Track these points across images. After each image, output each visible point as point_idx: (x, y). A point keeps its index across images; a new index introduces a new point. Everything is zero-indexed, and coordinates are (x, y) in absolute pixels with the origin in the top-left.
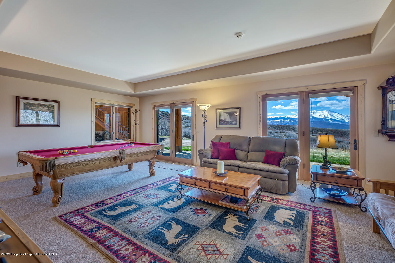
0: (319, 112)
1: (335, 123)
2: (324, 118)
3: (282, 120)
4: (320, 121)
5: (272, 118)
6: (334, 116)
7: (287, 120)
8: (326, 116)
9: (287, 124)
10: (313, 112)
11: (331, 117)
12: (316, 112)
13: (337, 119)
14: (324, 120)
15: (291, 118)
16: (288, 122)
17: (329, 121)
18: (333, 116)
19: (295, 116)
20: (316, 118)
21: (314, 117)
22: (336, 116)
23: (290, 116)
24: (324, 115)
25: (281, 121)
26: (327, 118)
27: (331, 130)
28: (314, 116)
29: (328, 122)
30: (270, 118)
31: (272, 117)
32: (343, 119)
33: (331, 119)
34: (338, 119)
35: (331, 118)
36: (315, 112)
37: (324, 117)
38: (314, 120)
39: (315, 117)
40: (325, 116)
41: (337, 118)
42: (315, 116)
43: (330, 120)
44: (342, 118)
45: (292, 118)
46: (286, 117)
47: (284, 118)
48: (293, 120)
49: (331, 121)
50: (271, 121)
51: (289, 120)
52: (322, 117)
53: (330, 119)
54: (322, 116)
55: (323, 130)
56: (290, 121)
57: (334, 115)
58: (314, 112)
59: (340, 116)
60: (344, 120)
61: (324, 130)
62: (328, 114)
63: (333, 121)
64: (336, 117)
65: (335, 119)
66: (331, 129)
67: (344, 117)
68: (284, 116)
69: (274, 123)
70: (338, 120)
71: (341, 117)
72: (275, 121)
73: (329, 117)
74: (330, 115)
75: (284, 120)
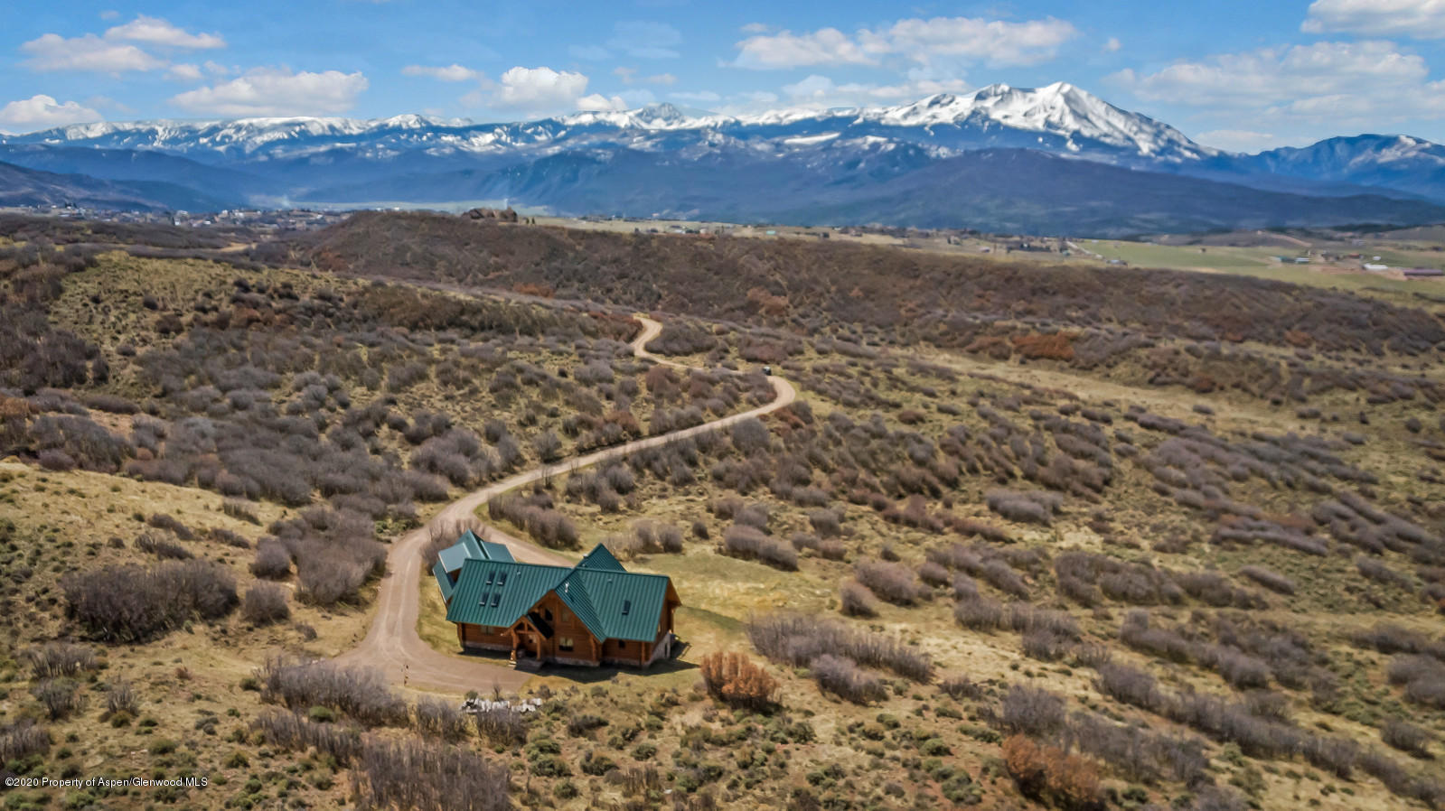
0: (1024, 98)
1: (1091, 161)
2: (1044, 130)
3: (833, 141)
4: (1025, 149)
5: (786, 121)
6: (1093, 119)
7: (859, 141)
8: (1055, 119)
9: (862, 165)
10: (996, 95)
11: (1077, 128)
12: (1009, 93)
13: (1103, 139)
14: (1044, 142)
15: (883, 122)
16: (865, 153)
17: (1068, 151)
18: (1086, 118)
19: (905, 116)
20: (1007, 127)
21: (1000, 124)
22: (1099, 117)
23: (879, 111)
24: (1045, 115)
25: (828, 146)
26: (1059, 132)
28: (997, 115)
29: (1061, 152)
30: (772, 121)
32: (1132, 135)
33: (1077, 136)
34: (1106, 135)
35: (1078, 132)
36: (1003, 93)
37: (1048, 124)
39: (1004, 122)
40: (1051, 119)
41: (1105, 129)
42: (1006, 117)
43: (1071, 146)
44: (1126, 131)
45: (887, 127)
46: (859, 121)
47: (847, 126)
48: (890, 141)
49: (1074, 148)
50: (778, 145)
51: (871, 139)
52: (1040, 126)
53: (1072, 137)
54: (1036, 117)
56: (875, 146)
57: (1090, 116)
58: (999, 91)
59: (1119, 122)
60: (1133, 142)
62: (1067, 110)
63: (1082, 150)
64: (1101, 124)
65: (1096, 134)
67: (1135, 129)
68: (847, 113)
69: (792, 155)
70: (1108, 140)
71: (1121, 126)
72: (799, 146)
73: (1071, 123)
74: (1074, 112)
75: (846, 136)
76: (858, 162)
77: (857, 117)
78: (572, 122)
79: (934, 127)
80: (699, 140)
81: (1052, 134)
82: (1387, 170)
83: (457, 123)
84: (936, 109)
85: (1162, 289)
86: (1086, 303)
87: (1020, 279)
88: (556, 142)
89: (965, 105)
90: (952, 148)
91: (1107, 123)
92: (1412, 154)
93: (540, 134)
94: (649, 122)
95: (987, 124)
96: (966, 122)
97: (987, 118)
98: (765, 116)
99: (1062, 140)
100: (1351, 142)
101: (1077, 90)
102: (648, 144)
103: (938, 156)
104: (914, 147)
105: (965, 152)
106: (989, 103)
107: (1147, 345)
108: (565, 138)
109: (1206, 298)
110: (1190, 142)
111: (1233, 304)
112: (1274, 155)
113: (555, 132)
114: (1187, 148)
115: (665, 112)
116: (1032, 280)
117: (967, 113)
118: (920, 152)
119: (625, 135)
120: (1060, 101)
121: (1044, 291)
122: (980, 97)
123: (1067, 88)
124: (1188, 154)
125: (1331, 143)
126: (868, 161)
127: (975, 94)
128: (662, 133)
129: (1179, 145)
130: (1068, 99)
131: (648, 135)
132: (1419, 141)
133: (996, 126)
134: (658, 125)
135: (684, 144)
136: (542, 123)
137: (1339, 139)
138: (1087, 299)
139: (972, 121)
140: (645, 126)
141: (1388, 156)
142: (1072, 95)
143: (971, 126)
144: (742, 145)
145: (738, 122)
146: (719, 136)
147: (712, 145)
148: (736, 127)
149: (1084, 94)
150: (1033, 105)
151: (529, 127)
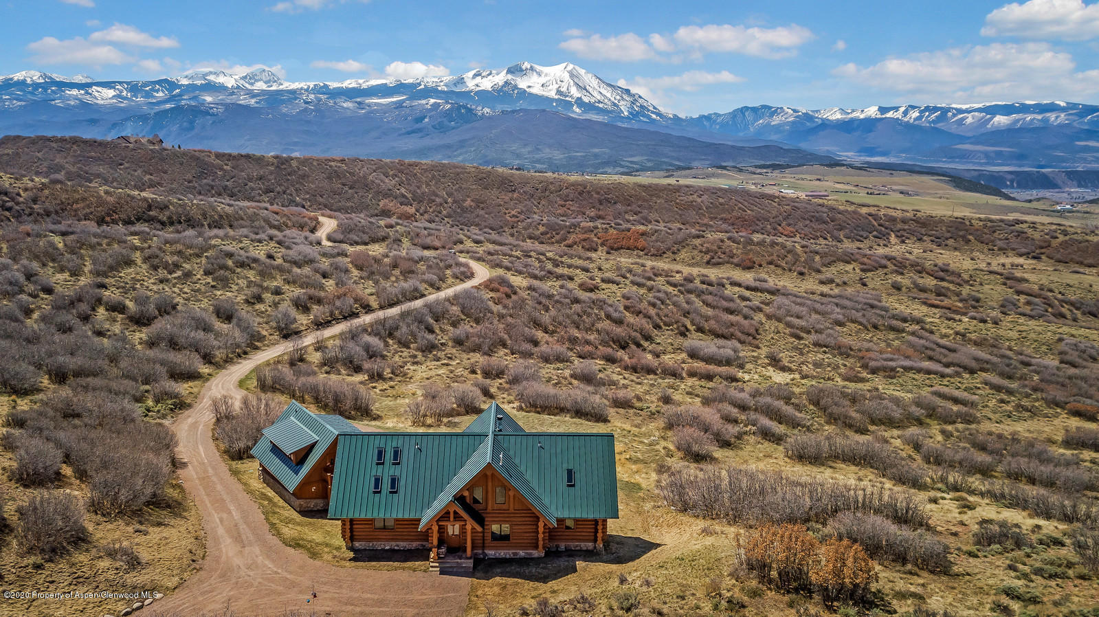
0: (542, 72)
1: (590, 121)
2: (557, 97)
3: (403, 101)
4: (544, 111)
5: (364, 86)
6: (590, 90)
7: (424, 102)
8: (564, 89)
9: (426, 120)
10: (521, 70)
11: (579, 96)
12: (531, 69)
13: (597, 104)
14: (557, 106)
15: (439, 88)
16: (428, 110)
17: (573, 112)
18: (586, 90)
19: (456, 85)
20: (530, 94)
22: (594, 89)
23: (436, 80)
24: (557, 86)
25: (399, 105)
26: (567, 99)
28: (523, 85)
29: (569, 113)
30: (354, 85)
31: (359, 81)
32: (616, 102)
33: (579, 102)
34: (599, 102)
35: (579, 99)
36: (526, 69)
37: (559, 92)
38: (523, 106)
39: (527, 90)
40: (561, 89)
41: (599, 97)
42: (529, 87)
43: (575, 108)
44: (613, 99)
45: (443, 92)
46: (422, 87)
47: (412, 91)
48: (447, 102)
49: (578, 110)
50: (359, 103)
51: (432, 101)
52: (552, 94)
53: (576, 103)
54: (551, 87)
56: (436, 106)
57: (588, 87)
58: (523, 67)
59: (608, 93)
60: (617, 106)
62: (572, 82)
63: (583, 113)
64: (595, 94)
65: (592, 101)
67: (618, 97)
68: (411, 81)
69: (372, 112)
70: (601, 105)
71: (609, 95)
72: (376, 104)
73: (575, 92)
74: (577, 84)
75: (412, 98)
76: (425, 117)
77: (419, 85)
78: (185, 82)
79: (477, 93)
80: (296, 98)
81: (564, 101)
82: (777, 129)
83: (79, 79)
84: (478, 79)
85: (691, 198)
86: (639, 209)
87: (589, 192)
88: (172, 96)
89: (500, 78)
90: (492, 108)
91: (599, 93)
92: (791, 119)
93: (157, 91)
94: (252, 84)
95: (516, 92)
96: (501, 90)
97: (516, 87)
98: (349, 81)
99: (569, 104)
100: (754, 110)
101: (577, 68)
102: (253, 101)
103: (483, 114)
104: (465, 107)
105: (502, 112)
106: (517, 76)
107: (698, 237)
108: (179, 94)
109: (721, 204)
110: (655, 108)
111: (740, 208)
112: (708, 118)
113: (171, 91)
114: (653, 112)
115: (265, 77)
116: (598, 193)
117: (501, 84)
118: (470, 110)
119: (232, 93)
120: (566, 76)
121: (608, 200)
122: (510, 72)
123: (571, 67)
124: (654, 116)
125: (743, 110)
126: (430, 117)
127: (506, 69)
128: (263, 92)
129: (648, 110)
130: (572, 75)
131: (252, 94)
132: (795, 111)
133: (523, 93)
134: (260, 86)
135: (283, 102)
136: (159, 82)
137: (747, 108)
138: (639, 206)
139: (506, 89)
140: (249, 87)
141: (776, 120)
142: (575, 73)
143: (505, 93)
144: (331, 103)
145: (326, 86)
146: (312, 96)
147: (306, 103)
148: (325, 90)
149: (582, 72)
150: (548, 78)
151: (145, 84)
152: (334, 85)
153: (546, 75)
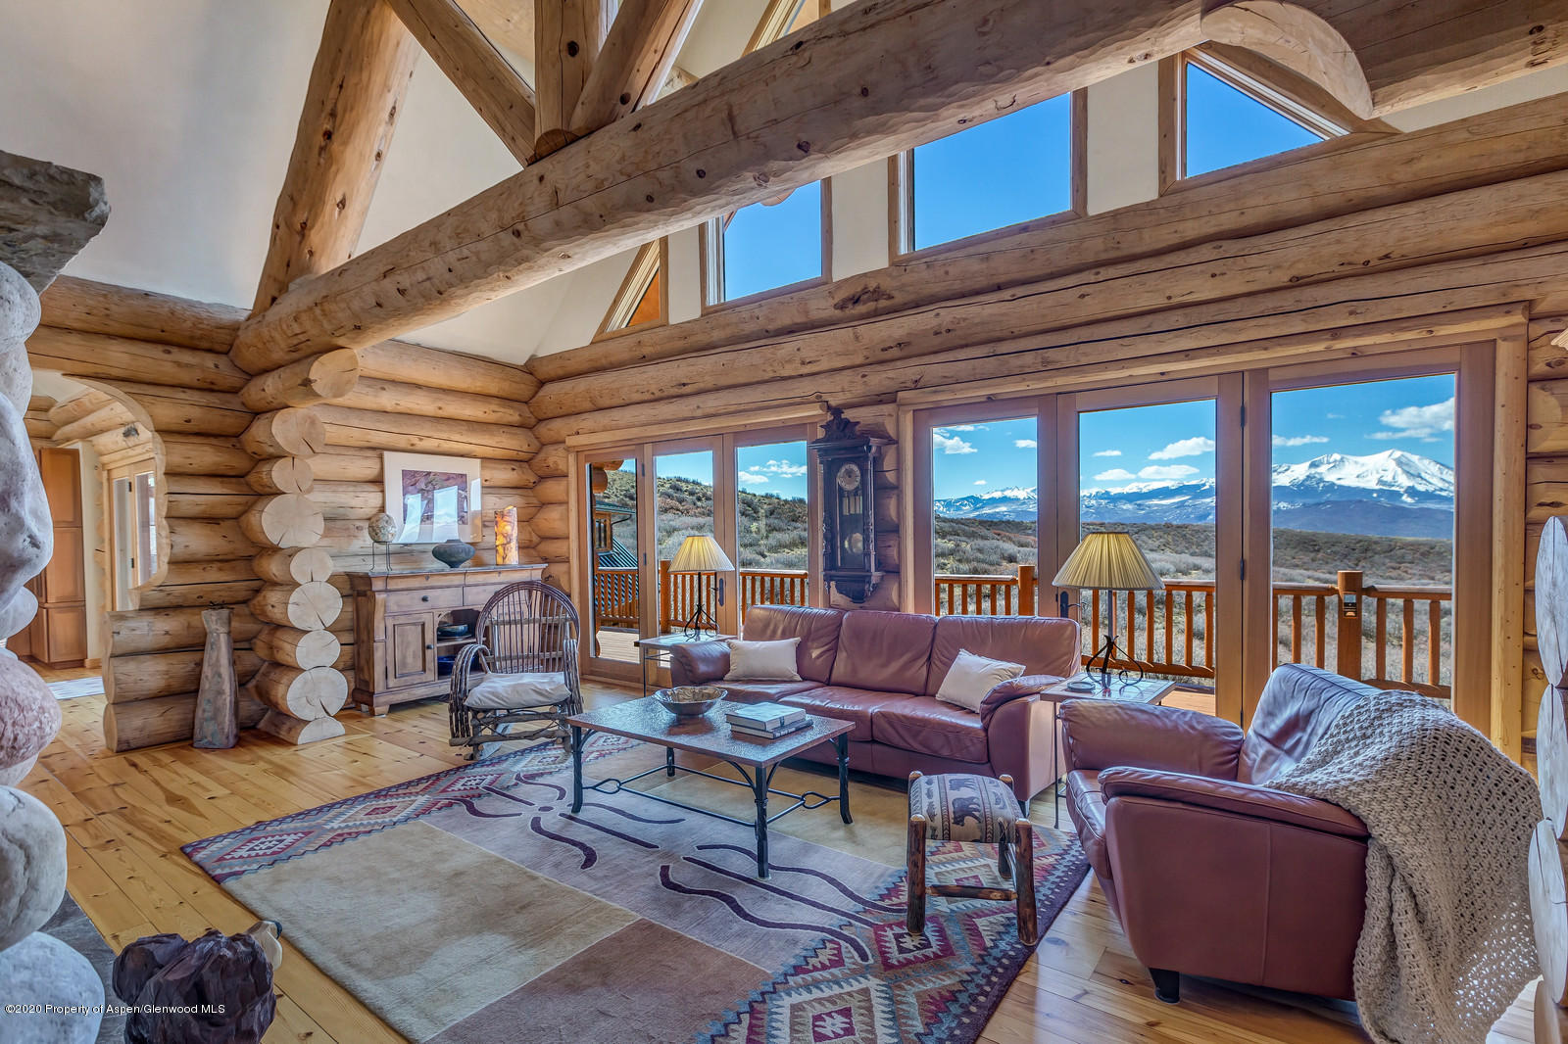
0: (1356, 463)
1: (1429, 510)
2: (1379, 487)
3: (1186, 501)
4: (1361, 501)
5: (1145, 490)
6: (1427, 477)
7: (1208, 500)
8: (1388, 478)
10: (1329, 463)
11: (1411, 484)
12: (1342, 460)
13: (1435, 492)
14: (1378, 496)
17: (1403, 502)
18: (1419, 476)
20: (1340, 486)
21: (1333, 484)
22: (1433, 475)
24: (1379, 476)
25: (1181, 505)
26: (1393, 489)
27: (1411, 544)
28: (1331, 477)
29: (1397, 504)
30: (1135, 490)
31: (1142, 485)
33: (1412, 491)
34: (1441, 490)
35: (1412, 488)
36: (1335, 461)
37: (1380, 482)
38: (1332, 499)
39: (1338, 483)
40: (1384, 479)
41: (1441, 485)
42: (1339, 479)
43: (1405, 498)
46: (1207, 487)
47: (1197, 491)
49: (1409, 500)
50: (1139, 505)
52: (1371, 484)
53: (1406, 492)
54: (1370, 477)
55: (1374, 546)
57: (1423, 475)
58: (1331, 460)
61: (1376, 543)
62: (1399, 470)
63: (1417, 502)
64: (1434, 481)
65: (1431, 489)
66: (1410, 539)
68: (1194, 482)
69: (1152, 512)
70: (1444, 494)
72: (1156, 505)
73: (1405, 481)
74: (1407, 473)
75: (1195, 498)
76: (1209, 514)
77: (1204, 485)
78: (986, 497)
81: (1388, 492)
88: (976, 509)
89: (1302, 473)
90: (1292, 503)
93: (965, 506)
95: (1321, 485)
96: (1302, 484)
97: (1321, 480)
98: (1130, 486)
99: (1398, 495)
101: (1406, 454)
103: (1279, 508)
105: (1304, 505)
106: (1323, 469)
108: (982, 507)
113: (975, 504)
117: (1302, 478)
119: (1024, 503)
120: (1392, 465)
122: (1313, 465)
127: (1308, 463)
130: (1399, 462)
133: (1330, 486)
136: (966, 499)
139: (1308, 483)
142: (1403, 460)
143: (1307, 487)
144: (1111, 506)
145: (1107, 493)
146: (1093, 502)
147: (1087, 507)
148: (1106, 495)
149: (1415, 458)
150: (1364, 469)
151: (957, 501)
152: (1114, 491)
153: (1363, 465)
